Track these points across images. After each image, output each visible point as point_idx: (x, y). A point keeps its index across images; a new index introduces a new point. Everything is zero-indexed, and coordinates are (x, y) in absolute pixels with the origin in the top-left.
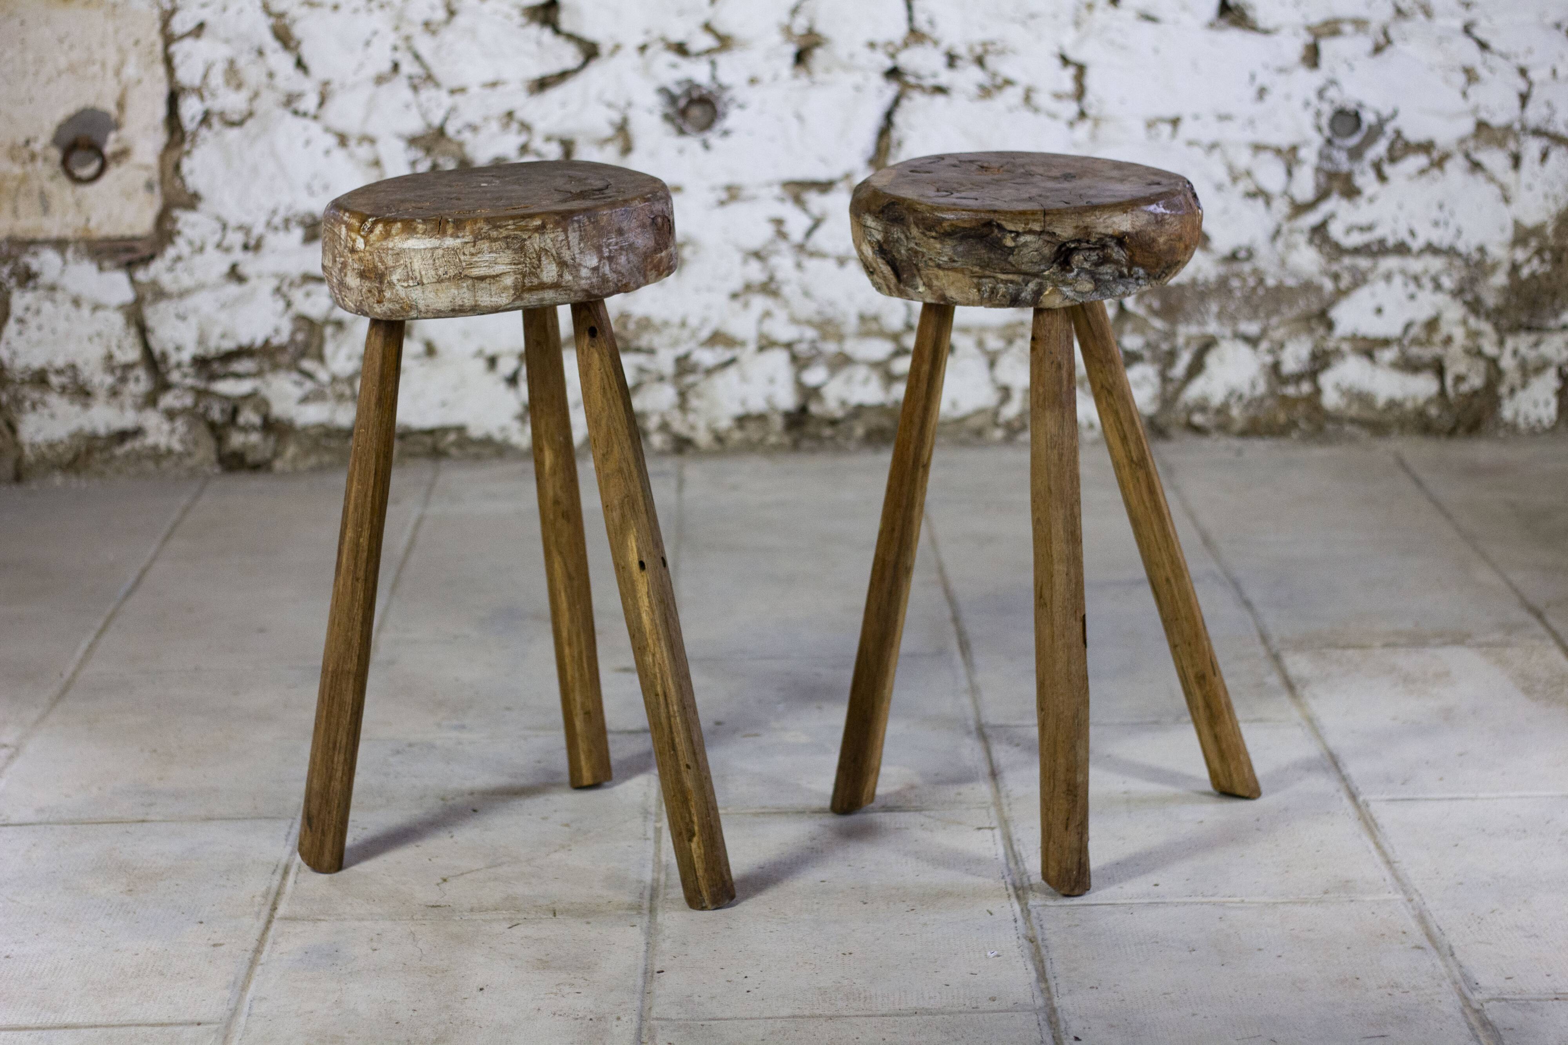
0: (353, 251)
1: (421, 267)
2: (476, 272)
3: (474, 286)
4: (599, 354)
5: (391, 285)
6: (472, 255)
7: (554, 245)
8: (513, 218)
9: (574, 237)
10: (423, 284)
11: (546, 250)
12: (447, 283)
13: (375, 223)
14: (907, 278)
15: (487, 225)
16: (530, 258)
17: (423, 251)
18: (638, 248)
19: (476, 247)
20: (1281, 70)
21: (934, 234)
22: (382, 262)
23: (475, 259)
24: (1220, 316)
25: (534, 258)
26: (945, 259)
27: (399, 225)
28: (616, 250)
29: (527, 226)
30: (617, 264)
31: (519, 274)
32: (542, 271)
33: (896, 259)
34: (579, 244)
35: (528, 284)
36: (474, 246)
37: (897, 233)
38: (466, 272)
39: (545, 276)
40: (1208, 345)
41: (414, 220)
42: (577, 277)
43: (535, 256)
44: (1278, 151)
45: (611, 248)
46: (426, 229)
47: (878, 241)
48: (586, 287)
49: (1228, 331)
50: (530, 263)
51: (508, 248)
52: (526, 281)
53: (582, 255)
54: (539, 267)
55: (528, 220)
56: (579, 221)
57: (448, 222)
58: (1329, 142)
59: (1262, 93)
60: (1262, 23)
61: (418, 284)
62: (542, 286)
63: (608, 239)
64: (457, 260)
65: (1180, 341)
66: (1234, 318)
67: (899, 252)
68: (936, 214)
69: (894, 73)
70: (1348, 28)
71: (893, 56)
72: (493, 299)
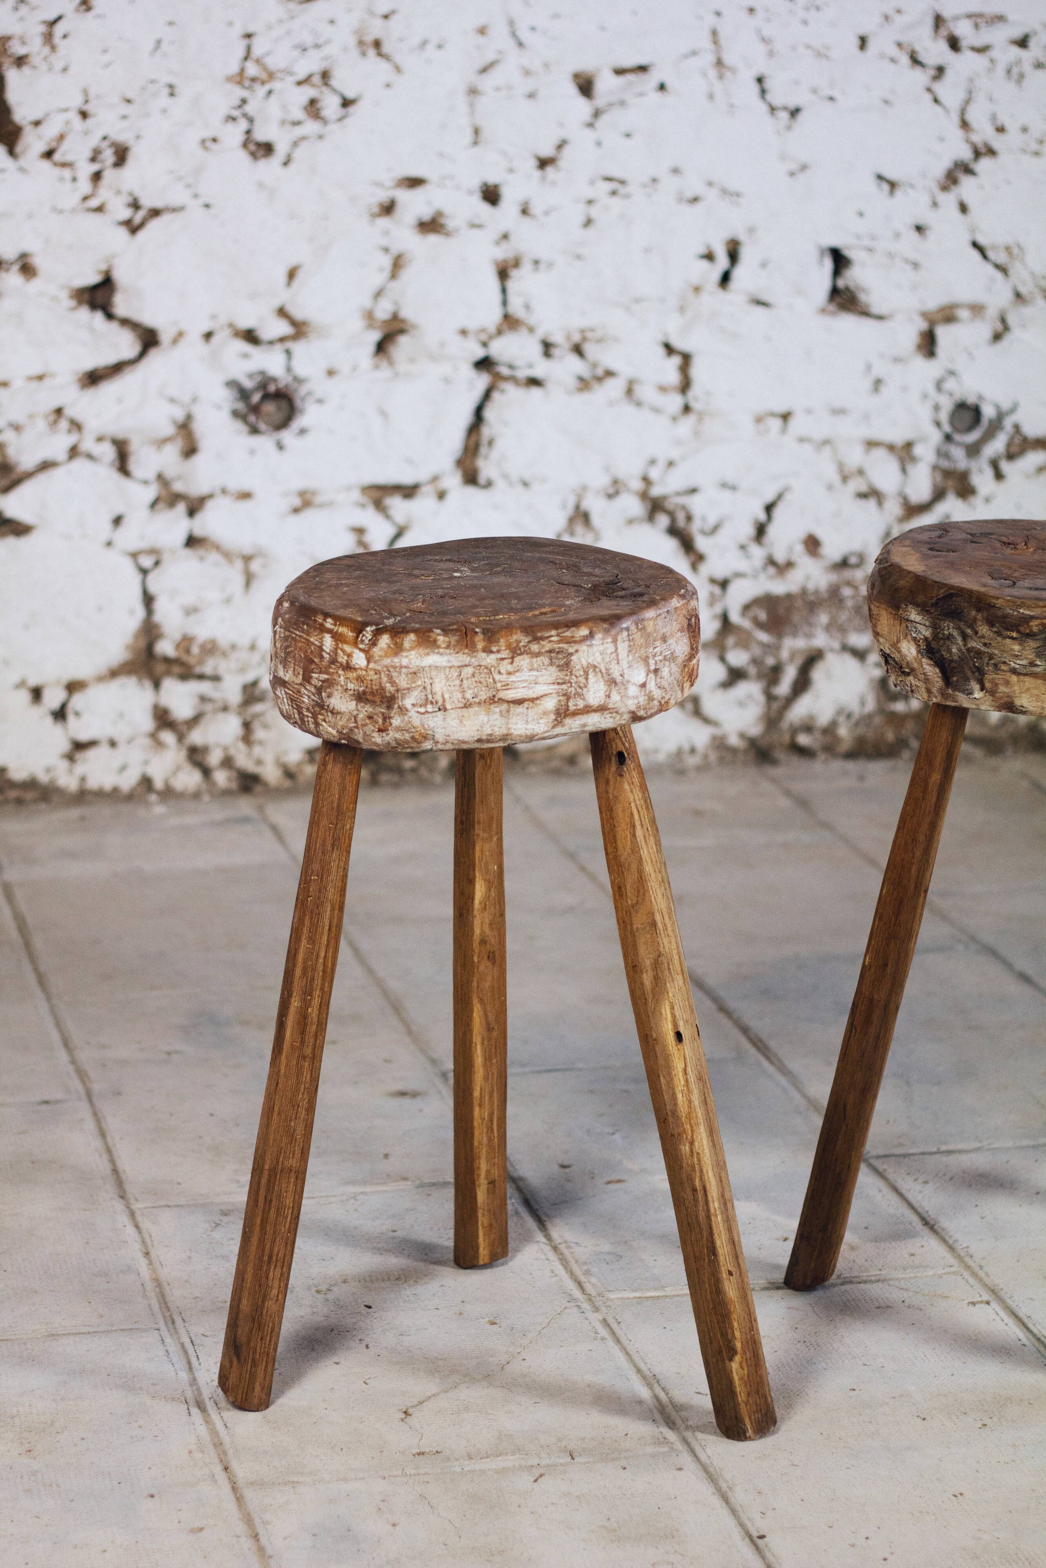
0: (348, 667)
1: (445, 688)
2: (511, 695)
3: (508, 711)
4: (629, 784)
5: (403, 711)
6: (509, 673)
7: (603, 660)
8: (556, 626)
9: (623, 647)
10: (445, 710)
11: (595, 666)
12: (477, 709)
13: (378, 633)
14: (957, 681)
15: (526, 636)
16: (576, 676)
17: (447, 670)
18: (678, 657)
19: (514, 664)
20: (897, 360)
21: (1014, 635)
22: (393, 683)
23: (513, 678)
24: (828, 628)
25: (581, 676)
26: (1024, 662)
27: (412, 637)
28: (661, 661)
29: (573, 637)
30: (661, 678)
31: (563, 695)
32: (588, 691)
33: (944, 659)
34: (628, 656)
35: (572, 708)
36: (512, 663)
37: (949, 628)
38: (502, 695)
40: (812, 659)
41: (430, 631)
42: (624, 696)
43: (582, 673)
44: (891, 448)
45: (656, 658)
46: (450, 642)
47: (926, 639)
48: (633, 708)
49: (836, 645)
50: (576, 682)
51: (551, 664)
52: (570, 704)
53: (630, 670)
54: (586, 687)
55: (573, 629)
56: (627, 629)
57: (476, 633)
58: (948, 438)
59: (878, 383)
60: (875, 309)
61: (440, 710)
62: (588, 710)
63: (655, 648)
64: (491, 680)
65: (785, 654)
66: (843, 630)
67: (949, 651)
68: (1021, 611)
69: (484, 364)
70: (963, 314)
71: (485, 344)
72: (529, 727)
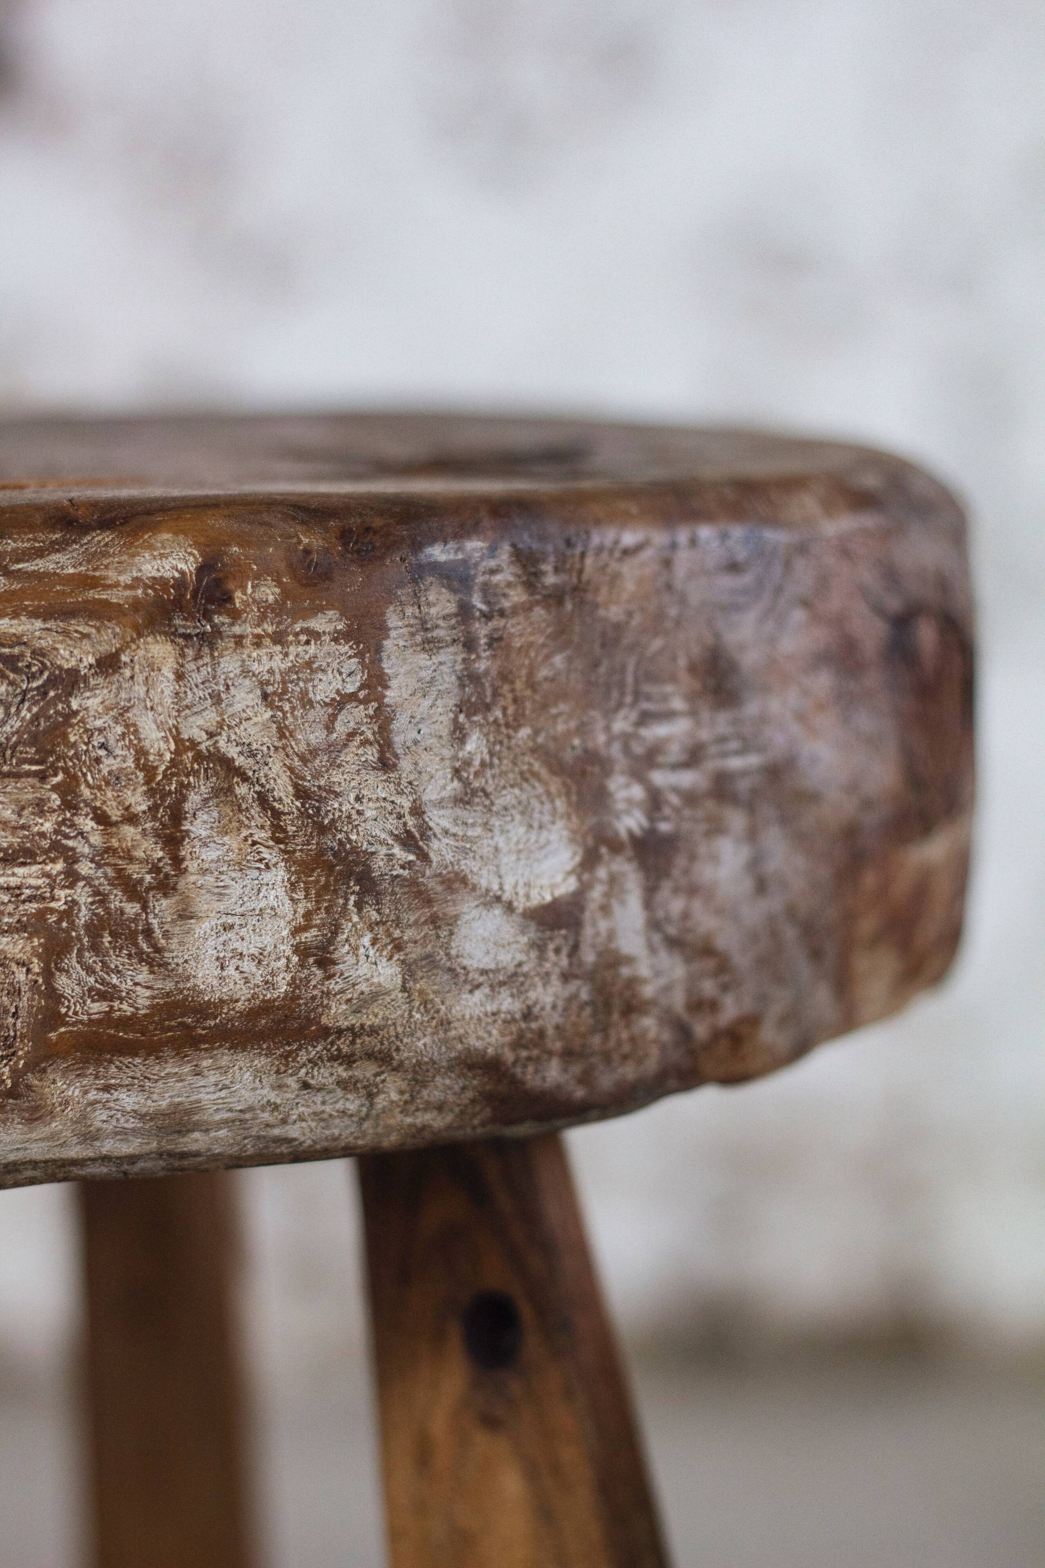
4: (532, 1474)
7: (283, 732)
11: (227, 763)
16: (101, 818)
18: (812, 798)
25: (131, 819)
28: (690, 798)
30: (692, 891)
31: (20, 927)
32: (185, 915)
34: (459, 735)
39: (210, 949)
43: (139, 802)
45: (659, 778)
50: (101, 856)
52: (62, 982)
54: (165, 887)
63: (645, 719)
